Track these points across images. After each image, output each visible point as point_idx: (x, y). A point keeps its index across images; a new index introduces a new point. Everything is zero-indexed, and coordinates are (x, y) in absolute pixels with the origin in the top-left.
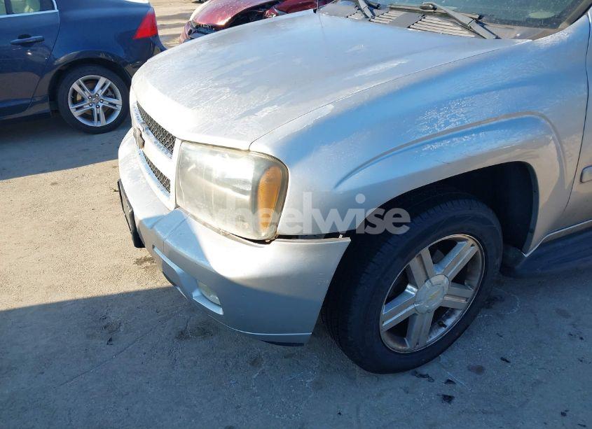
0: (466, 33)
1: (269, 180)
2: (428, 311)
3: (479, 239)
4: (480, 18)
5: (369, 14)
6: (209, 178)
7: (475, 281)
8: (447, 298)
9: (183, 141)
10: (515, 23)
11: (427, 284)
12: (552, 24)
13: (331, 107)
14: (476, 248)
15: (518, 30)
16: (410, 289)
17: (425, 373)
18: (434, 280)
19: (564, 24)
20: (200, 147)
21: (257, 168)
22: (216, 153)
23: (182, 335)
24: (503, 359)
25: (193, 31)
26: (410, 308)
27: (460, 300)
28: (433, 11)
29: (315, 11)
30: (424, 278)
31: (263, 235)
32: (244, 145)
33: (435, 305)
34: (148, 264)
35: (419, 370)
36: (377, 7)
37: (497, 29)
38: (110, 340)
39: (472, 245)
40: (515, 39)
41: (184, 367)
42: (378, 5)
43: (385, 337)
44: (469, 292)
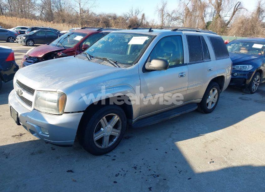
0: (112, 66)
1: (62, 98)
2: (107, 136)
3: (119, 115)
4: (116, 62)
5: (90, 59)
6: (45, 100)
7: (120, 128)
8: (113, 132)
9: (37, 91)
10: (123, 64)
11: (106, 127)
12: (131, 64)
13: (77, 82)
14: (118, 118)
15: (124, 65)
16: (102, 129)
17: (108, 155)
18: (108, 126)
19: (133, 65)
20: (43, 92)
21: (59, 95)
22: (47, 93)
23: (32, 154)
24: (130, 150)
25: (28, 59)
26: (102, 134)
27: (117, 133)
28: (106, 60)
29: (74, 56)
30: (105, 126)
31: (60, 113)
32: (55, 90)
33: (109, 134)
34: (17, 137)
35: (107, 154)
36: (92, 57)
37: (119, 65)
38: (7, 157)
39: (117, 117)
40: (123, 67)
41: (34, 161)
42: (93, 57)
43: (95, 143)
44: (119, 131)
